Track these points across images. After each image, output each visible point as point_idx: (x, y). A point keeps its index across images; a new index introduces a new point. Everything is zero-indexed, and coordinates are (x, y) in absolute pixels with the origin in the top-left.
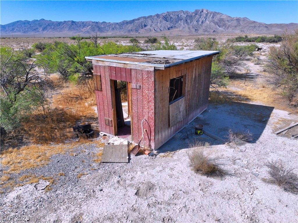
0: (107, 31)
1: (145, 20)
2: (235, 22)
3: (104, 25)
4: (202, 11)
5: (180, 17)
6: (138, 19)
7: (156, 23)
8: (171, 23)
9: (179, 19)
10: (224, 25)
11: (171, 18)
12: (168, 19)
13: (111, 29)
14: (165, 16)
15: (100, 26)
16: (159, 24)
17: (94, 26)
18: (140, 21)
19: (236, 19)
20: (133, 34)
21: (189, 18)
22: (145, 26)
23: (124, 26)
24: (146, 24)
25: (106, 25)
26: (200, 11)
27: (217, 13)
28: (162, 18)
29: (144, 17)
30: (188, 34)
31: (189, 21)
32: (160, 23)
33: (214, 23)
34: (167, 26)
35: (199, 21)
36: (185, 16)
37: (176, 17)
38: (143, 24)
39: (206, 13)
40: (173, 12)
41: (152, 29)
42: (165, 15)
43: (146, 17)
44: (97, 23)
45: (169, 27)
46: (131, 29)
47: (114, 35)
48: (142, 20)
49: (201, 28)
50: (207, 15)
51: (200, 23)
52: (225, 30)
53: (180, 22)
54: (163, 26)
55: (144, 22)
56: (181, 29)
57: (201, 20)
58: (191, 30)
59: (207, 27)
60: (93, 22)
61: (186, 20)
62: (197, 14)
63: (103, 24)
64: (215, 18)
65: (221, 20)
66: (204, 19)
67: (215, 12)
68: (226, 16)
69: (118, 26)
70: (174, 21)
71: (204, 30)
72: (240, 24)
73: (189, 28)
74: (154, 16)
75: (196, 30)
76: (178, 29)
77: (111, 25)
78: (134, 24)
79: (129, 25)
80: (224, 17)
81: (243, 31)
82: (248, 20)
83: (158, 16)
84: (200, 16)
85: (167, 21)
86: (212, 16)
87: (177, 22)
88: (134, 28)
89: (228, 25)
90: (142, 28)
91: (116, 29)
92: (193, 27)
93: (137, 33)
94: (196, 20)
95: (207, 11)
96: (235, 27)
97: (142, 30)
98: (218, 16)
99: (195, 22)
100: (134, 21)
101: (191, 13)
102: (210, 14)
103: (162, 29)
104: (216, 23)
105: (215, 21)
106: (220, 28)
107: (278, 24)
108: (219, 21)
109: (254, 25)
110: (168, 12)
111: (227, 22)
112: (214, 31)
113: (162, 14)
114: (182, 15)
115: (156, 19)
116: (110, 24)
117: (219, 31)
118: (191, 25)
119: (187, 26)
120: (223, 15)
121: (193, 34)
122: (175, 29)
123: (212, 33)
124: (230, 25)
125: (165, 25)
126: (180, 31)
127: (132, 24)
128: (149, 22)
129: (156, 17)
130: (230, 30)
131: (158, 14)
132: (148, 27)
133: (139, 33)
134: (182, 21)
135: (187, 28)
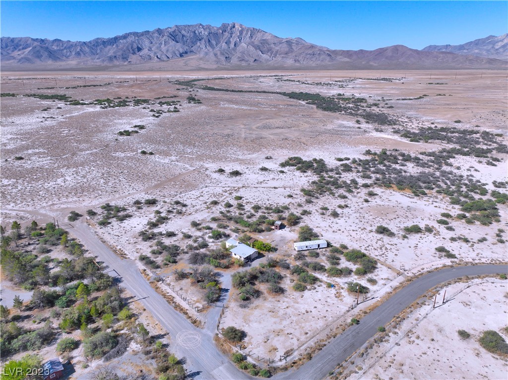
0: (67, 57)
1: (137, 38)
2: (285, 45)
3: (57, 46)
4: (234, 27)
5: (198, 34)
6: (125, 37)
7: (158, 45)
8: (184, 44)
9: (197, 38)
10: (270, 50)
11: (183, 36)
12: (179, 37)
13: (73, 53)
14: (172, 33)
15: (50, 47)
16: (163, 46)
17: (38, 48)
18: (130, 39)
19: (286, 41)
20: (118, 63)
21: (214, 37)
22: (139, 49)
23: (98, 48)
24: (140, 46)
25: (62, 46)
26: (230, 26)
27: (256, 29)
28: (168, 36)
29: (135, 34)
30: (215, 66)
31: (214, 42)
32: (165, 45)
33: (253, 47)
34: (177, 50)
35: (230, 42)
36: (206, 33)
37: (192, 34)
38: (135, 46)
39: (240, 29)
40: (186, 27)
41: (152, 55)
42: (173, 30)
43: (138, 33)
44: (42, 41)
45: (182, 52)
46: (114, 55)
47: (82, 66)
49: (234, 55)
50: (241, 32)
51: (232, 46)
52: (271, 59)
53: (198, 44)
54: (171, 51)
55: (137, 41)
56: (202, 55)
57: (233, 41)
58: (219, 57)
59: (243, 53)
60: (33, 39)
61: (209, 41)
62: (225, 31)
63: (56, 44)
64: (254, 38)
65: (264, 42)
66: (238, 40)
67: (253, 29)
68: (270, 36)
69: (87, 49)
70: (188, 41)
71: (239, 58)
72: (292, 48)
73: (215, 55)
74: (153, 33)
75: (226, 58)
76: (198, 56)
77: (72, 45)
78: (117, 46)
79: (109, 47)
80: (267, 36)
81: (298, 61)
82: (303, 42)
83: (159, 31)
84: (231, 34)
85: (177, 42)
86: (250, 35)
87: (194, 43)
88: (119, 53)
89: (275, 51)
90: (134, 53)
91: (84, 54)
92: (222, 54)
93: (125, 62)
94: (225, 41)
95: (241, 26)
96: (286, 54)
97: (134, 57)
98: (259, 36)
99: (224, 44)
100: (116, 39)
101: (216, 29)
102: (247, 31)
103: (170, 55)
104: (257, 47)
105: (256, 43)
106: (264, 56)
107: (344, 51)
108: (261, 43)
109: (313, 51)
110: (176, 26)
111: (273, 46)
112: (255, 60)
113: (166, 29)
114: (201, 32)
115: (158, 38)
116: (70, 43)
117: (263, 61)
118: (217, 49)
119: (211, 50)
120: (267, 34)
121: (223, 65)
122: (193, 55)
123: (252, 63)
124: (278, 50)
125: (173, 49)
126: (201, 59)
127: (114, 46)
128: (146, 43)
129: (156, 35)
130: (279, 58)
131: (159, 29)
132: (145, 52)
133: (130, 62)
134: (203, 41)
135: (212, 54)
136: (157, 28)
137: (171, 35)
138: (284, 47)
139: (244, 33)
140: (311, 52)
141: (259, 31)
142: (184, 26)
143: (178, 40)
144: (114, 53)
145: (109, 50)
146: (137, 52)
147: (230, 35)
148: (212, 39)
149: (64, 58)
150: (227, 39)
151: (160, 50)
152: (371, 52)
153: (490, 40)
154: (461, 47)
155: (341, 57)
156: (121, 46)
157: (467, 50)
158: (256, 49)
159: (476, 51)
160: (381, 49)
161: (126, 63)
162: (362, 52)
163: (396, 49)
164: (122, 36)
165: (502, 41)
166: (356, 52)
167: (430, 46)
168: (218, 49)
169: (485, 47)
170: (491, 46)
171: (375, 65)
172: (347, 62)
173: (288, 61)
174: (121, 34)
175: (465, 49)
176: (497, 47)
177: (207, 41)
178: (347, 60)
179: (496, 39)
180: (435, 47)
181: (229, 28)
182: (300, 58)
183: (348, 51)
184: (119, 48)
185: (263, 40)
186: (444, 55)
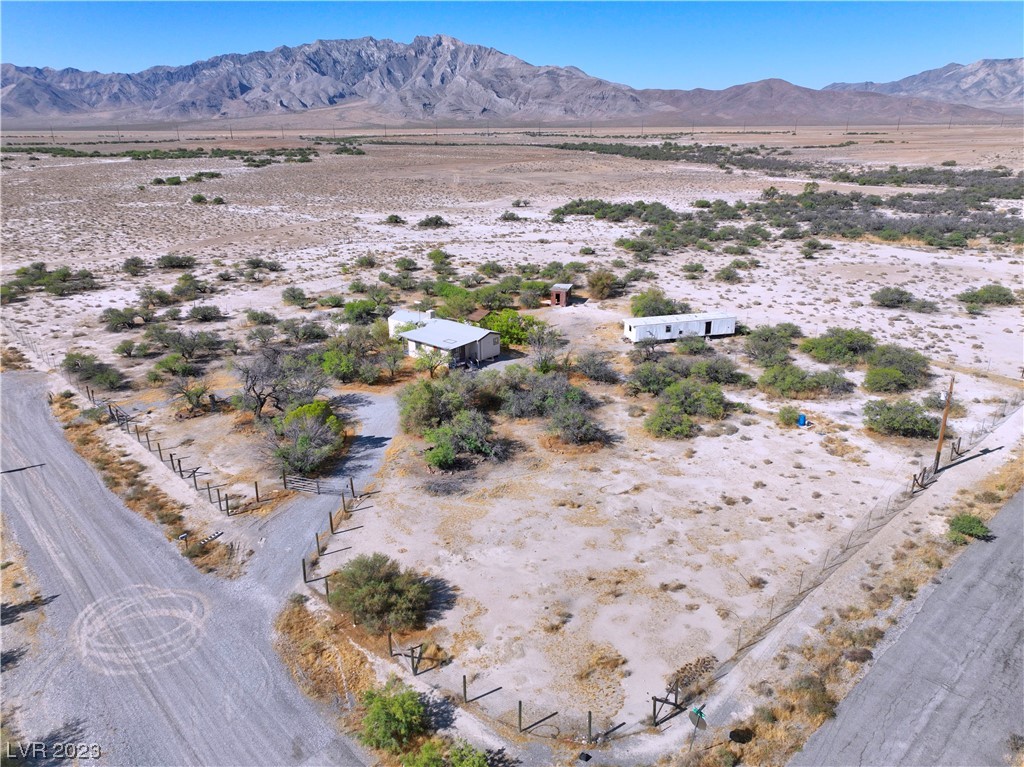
0: (92, 105)
1: (239, 66)
2: (544, 80)
3: (72, 82)
4: (440, 44)
5: (365, 58)
6: (214, 64)
7: (282, 80)
8: (337, 79)
9: (364, 66)
10: (513, 90)
11: (335, 62)
12: (327, 65)
13: (105, 97)
14: (312, 56)
15: (54, 84)
16: (293, 82)
17: (29, 86)
18: (223, 69)
19: (547, 72)
20: (199, 117)
21: (398, 64)
22: (244, 89)
23: (158, 86)
24: (245, 82)
25: (82, 83)
26: (432, 41)
27: (486, 49)
28: (305, 62)
29: (236, 58)
30: (402, 121)
31: (398, 75)
32: (298, 80)
33: (480, 83)
34: (323, 90)
35: (432, 74)
36: (383, 57)
37: (354, 59)
38: (235, 82)
39: (452, 48)
40: (341, 44)
41: (271, 100)
42: (313, 50)
43: (240, 56)
44: (39, 71)
45: (332, 95)
46: (190, 100)
47: (123, 120)
48: (229, 66)
49: (441, 100)
50: (455, 54)
51: (436, 81)
52: (516, 107)
53: (367, 78)
54: (310, 92)
55: (238, 73)
56: (374, 101)
57: (437, 73)
58: (410, 104)
59: (459, 95)
60: (17, 68)
61: (389, 72)
62: (422, 52)
63: (67, 78)
64: (481, 67)
65: (502, 74)
66: (449, 70)
67: (480, 47)
68: (514, 61)
69: (134, 89)
70: (345, 72)
71: (451, 105)
72: (558, 86)
73: (402, 99)
74: (273, 55)
75: (425, 105)
76: (366, 102)
77: (102, 81)
78: (198, 82)
79: (180, 84)
80: (508, 63)
81: (573, 112)
82: (581, 75)
83: (286, 53)
84: (435, 57)
85: (323, 74)
86: (472, 61)
87: (358, 77)
88: (203, 96)
89: (524, 92)
90: (233, 97)
91: (128, 99)
92: (416, 97)
93: (214, 114)
94: (422, 73)
95: (454, 41)
96: (547, 97)
97: (233, 103)
98: (491, 62)
99: (420, 78)
100: (195, 69)
101: (402, 47)
102: (466, 53)
103: (309, 102)
104: (488, 85)
105: (485, 76)
106: (502, 101)
107: (663, 91)
108: (496, 76)
109: (602, 92)
110: (321, 41)
111: (519, 81)
112: (485, 110)
113: (300, 48)
114: (372, 55)
115: (282, 65)
116: (99, 77)
117: (500, 112)
118: (406, 89)
119: (393, 90)
120: (507, 59)
121: (419, 119)
122: (356, 101)
123: (477, 116)
124: (530, 90)
125: (316, 88)
126: (373, 108)
127: (192, 82)
128: (258, 76)
129: (279, 59)
130: (533, 106)
131: (285, 47)
132: (256, 93)
133: (224, 114)
134: (376, 73)
135: (394, 98)
136: (280, 45)
137: (310, 59)
138: (544, 85)
139: (461, 56)
140: (596, 92)
141: (490, 52)
142: (336, 41)
143: (324, 69)
144: (191, 95)
145: (181, 90)
146: (238, 94)
147: (431, 60)
148: (395, 66)
149: (86, 106)
150: (426, 69)
151: (288, 91)
152: (719, 92)
153: (952, 73)
154: (895, 86)
155: (658, 103)
156: (205, 82)
157: (907, 91)
158: (486, 88)
159: (925, 93)
160: (738, 87)
161: (216, 117)
162: (699, 92)
163: (769, 87)
164: (207, 63)
165: (973, 74)
166: (687, 94)
167: (834, 85)
168: (409, 87)
169: (942, 87)
170: (951, 85)
171: (727, 117)
172: (671, 113)
173: (551, 112)
174: (205, 59)
175: (902, 90)
176: (964, 87)
177: (385, 72)
178: (669, 108)
179: (962, 69)
180: (844, 86)
181: (430, 46)
182: (576, 106)
183: (671, 91)
184: (202, 85)
185: (501, 70)
186: (864, 98)
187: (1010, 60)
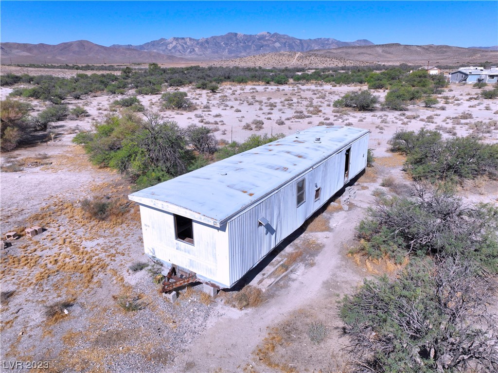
153: (162, 43)
155: (17, 50)
157: (147, 49)
159: (155, 51)
160: (65, 43)
162: (42, 46)
163: (81, 44)
165: (171, 43)
166: (35, 46)
169: (161, 48)
176: (170, 48)
178: (26, 54)
179: (167, 41)
187: (183, 38)
